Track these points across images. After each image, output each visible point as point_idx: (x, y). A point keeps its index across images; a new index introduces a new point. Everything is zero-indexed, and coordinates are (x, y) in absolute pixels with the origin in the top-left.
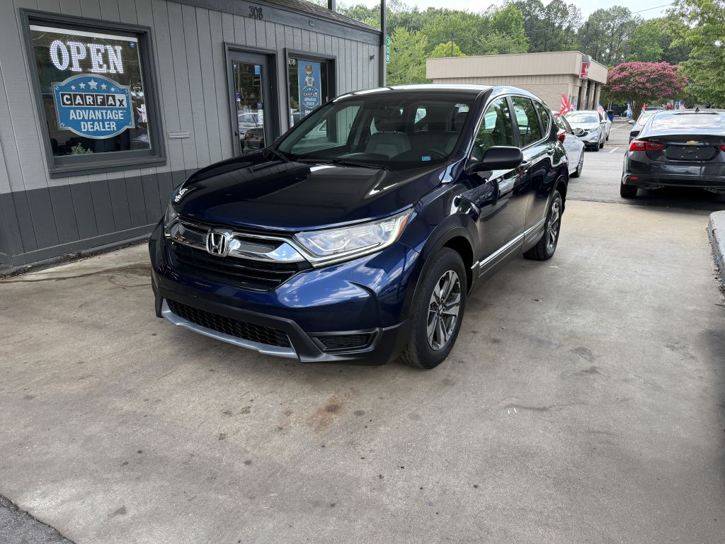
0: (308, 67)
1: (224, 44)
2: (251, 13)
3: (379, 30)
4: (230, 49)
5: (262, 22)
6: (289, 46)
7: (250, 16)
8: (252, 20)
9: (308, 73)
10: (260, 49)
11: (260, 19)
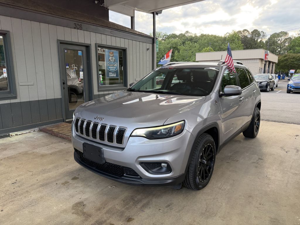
0: (111, 53)
1: (57, 40)
2: (75, 27)
3: (153, 36)
4: (62, 43)
5: (81, 31)
6: (99, 42)
7: (75, 28)
8: (76, 30)
9: (111, 55)
10: (80, 43)
11: (81, 29)
